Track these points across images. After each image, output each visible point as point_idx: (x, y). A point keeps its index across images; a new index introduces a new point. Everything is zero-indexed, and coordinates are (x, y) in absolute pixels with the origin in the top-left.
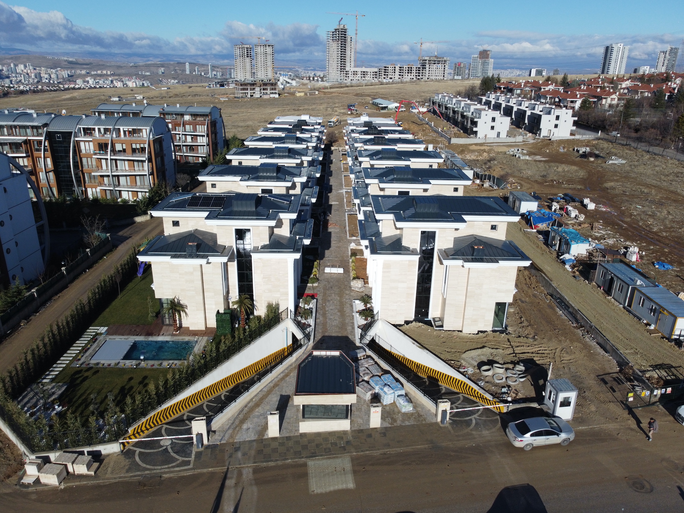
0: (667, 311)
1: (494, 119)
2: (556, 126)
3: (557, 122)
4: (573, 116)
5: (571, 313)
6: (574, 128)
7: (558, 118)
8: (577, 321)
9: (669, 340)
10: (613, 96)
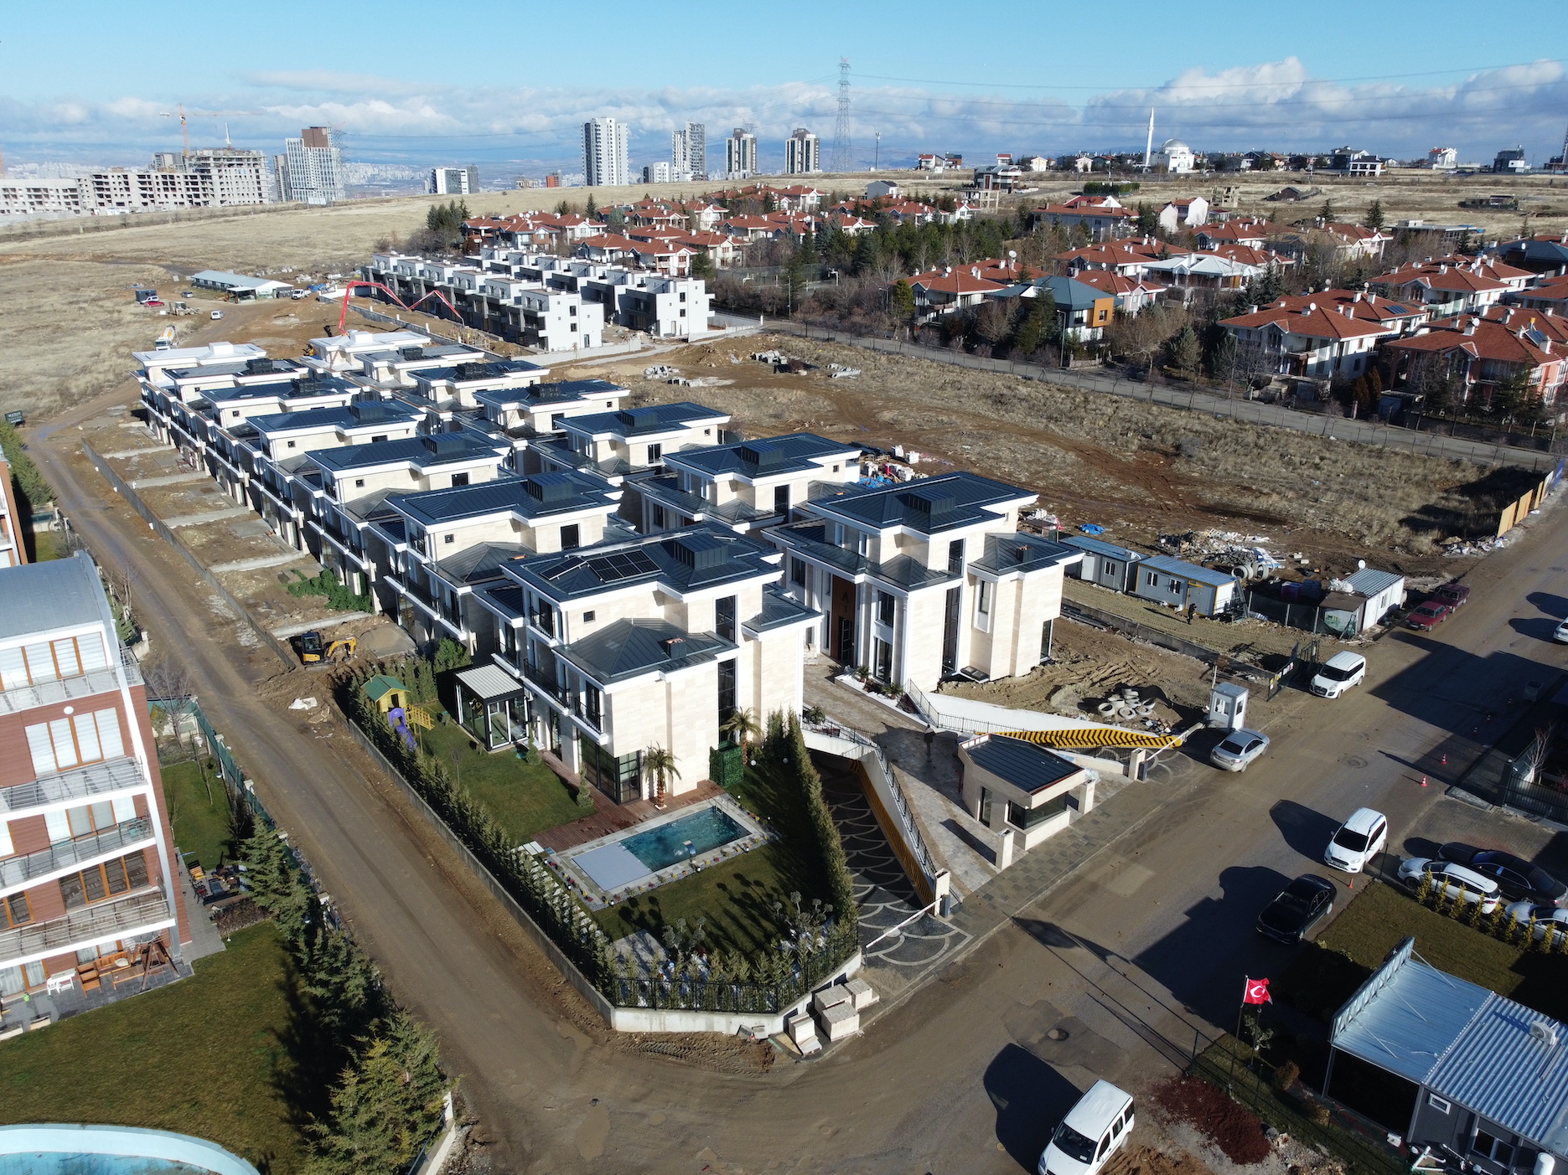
0: (1200, 582)
1: (573, 311)
2: (683, 313)
3: (683, 306)
4: (707, 292)
5: (1089, 617)
6: (713, 313)
7: (683, 297)
8: (1105, 624)
9: (1213, 617)
10: (726, 244)
